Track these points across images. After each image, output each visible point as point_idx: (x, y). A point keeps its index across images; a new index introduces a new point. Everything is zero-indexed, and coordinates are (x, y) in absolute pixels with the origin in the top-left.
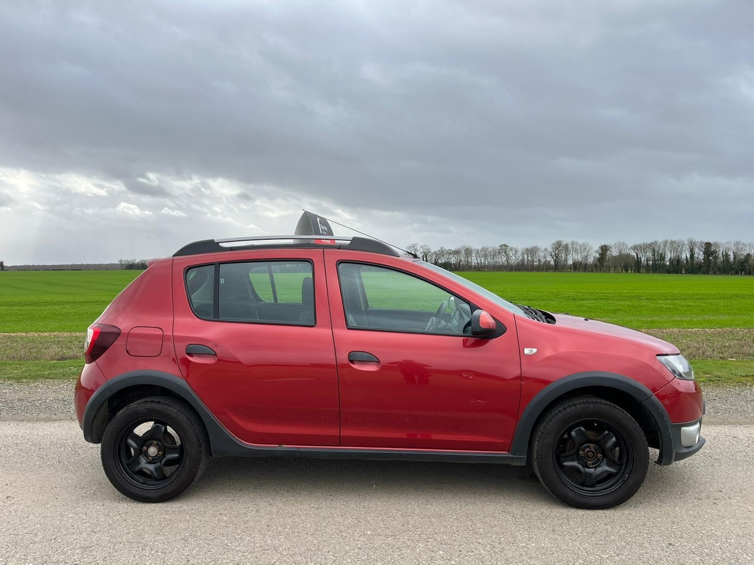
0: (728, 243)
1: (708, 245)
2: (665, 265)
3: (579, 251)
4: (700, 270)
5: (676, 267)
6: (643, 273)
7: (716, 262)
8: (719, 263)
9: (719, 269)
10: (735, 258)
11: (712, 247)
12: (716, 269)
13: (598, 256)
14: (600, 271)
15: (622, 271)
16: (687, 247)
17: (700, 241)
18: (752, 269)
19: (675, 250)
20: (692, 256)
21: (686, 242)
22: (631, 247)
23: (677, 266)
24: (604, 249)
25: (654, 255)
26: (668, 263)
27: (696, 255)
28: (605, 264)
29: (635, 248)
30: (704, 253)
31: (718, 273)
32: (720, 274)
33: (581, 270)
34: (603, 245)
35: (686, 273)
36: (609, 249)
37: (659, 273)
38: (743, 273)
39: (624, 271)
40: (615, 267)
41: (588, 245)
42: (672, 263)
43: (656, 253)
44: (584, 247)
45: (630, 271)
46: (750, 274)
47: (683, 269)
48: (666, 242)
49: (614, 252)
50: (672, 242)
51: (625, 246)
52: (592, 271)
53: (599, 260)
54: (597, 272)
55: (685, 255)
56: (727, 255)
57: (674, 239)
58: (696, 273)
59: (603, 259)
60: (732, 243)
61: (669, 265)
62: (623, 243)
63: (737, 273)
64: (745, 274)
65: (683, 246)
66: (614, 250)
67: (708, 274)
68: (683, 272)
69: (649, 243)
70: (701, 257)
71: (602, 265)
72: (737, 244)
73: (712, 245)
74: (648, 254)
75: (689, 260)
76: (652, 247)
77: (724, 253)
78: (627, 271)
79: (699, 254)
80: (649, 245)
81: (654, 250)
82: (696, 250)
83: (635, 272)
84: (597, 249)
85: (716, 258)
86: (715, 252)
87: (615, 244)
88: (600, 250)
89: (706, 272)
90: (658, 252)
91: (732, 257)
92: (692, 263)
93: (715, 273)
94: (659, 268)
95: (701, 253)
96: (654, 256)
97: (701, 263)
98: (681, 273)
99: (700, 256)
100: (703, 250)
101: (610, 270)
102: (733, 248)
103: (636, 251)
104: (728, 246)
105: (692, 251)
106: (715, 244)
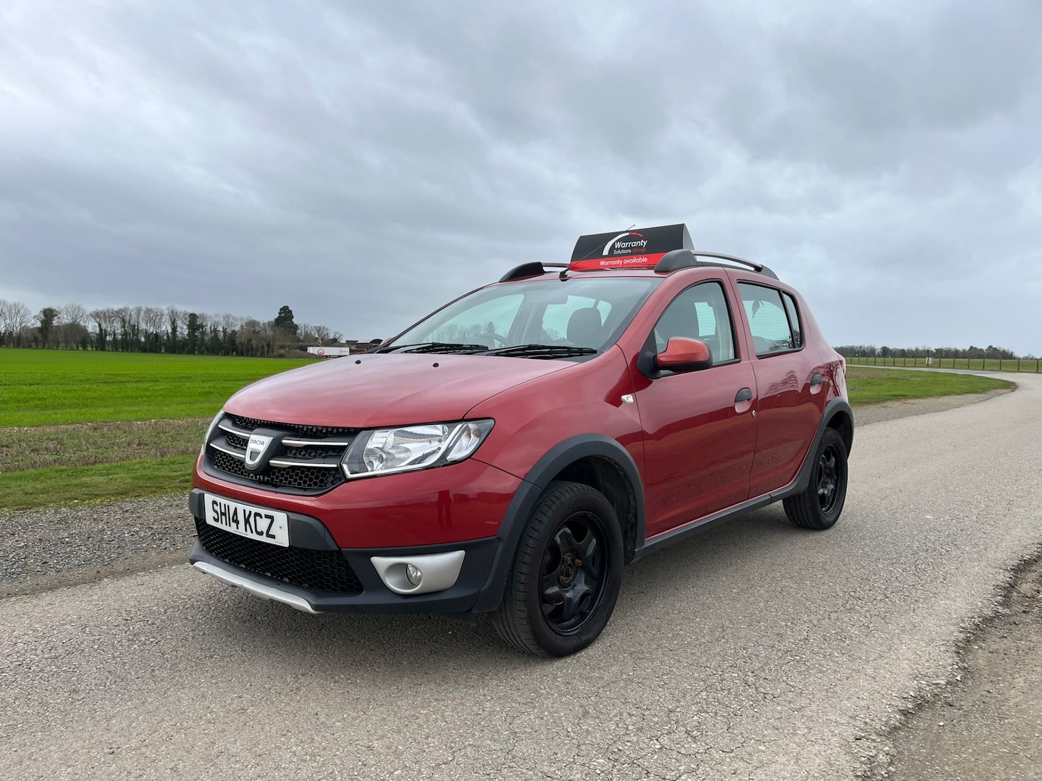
0: (217, 315)
1: (193, 317)
2: (140, 341)
3: (7, 314)
4: (184, 349)
5: (154, 345)
6: (109, 351)
7: (203, 339)
8: (206, 341)
9: (207, 348)
10: (225, 336)
11: (198, 320)
12: (203, 348)
13: (39, 324)
14: (43, 347)
15: (78, 348)
16: (168, 318)
17: (183, 311)
18: (244, 349)
19: (152, 321)
20: (174, 329)
21: (166, 312)
22: (91, 314)
23: (156, 342)
24: (49, 314)
25: (123, 326)
26: (143, 339)
27: (178, 329)
28: (51, 337)
29: (96, 315)
30: (189, 327)
31: (205, 352)
32: (208, 354)
33: (12, 345)
34: (46, 307)
35: (166, 352)
36: (56, 315)
37: (132, 351)
38: (234, 353)
39: (80, 348)
40: (67, 342)
41: (23, 307)
42: (149, 339)
43: (127, 325)
44: (17, 310)
45: (89, 348)
46: (242, 355)
47: (163, 347)
48: (139, 310)
49: (64, 319)
50: (148, 311)
51: (81, 311)
52: (30, 347)
53: (40, 330)
54: (37, 348)
55: (166, 327)
56: (215, 331)
57: (150, 307)
58: (180, 353)
59: (46, 328)
60: (222, 316)
61: (146, 342)
62: (79, 307)
63: (227, 354)
64: (237, 355)
65: (162, 315)
66: (65, 316)
67: (194, 354)
68: (163, 351)
69: (117, 310)
70: (186, 332)
71: (45, 338)
72: (227, 317)
73: (197, 317)
74: (115, 324)
75: (170, 335)
76: (121, 315)
77: (212, 328)
78: (85, 348)
79: (182, 328)
80: (116, 312)
81: (124, 321)
82: (179, 323)
83: (97, 350)
84: (37, 314)
85: (203, 333)
86: (201, 326)
87: (67, 308)
88: (43, 316)
89: (191, 352)
90: (129, 322)
91: (221, 335)
92: (175, 340)
93: (201, 353)
94: (132, 345)
95: (185, 327)
96: (124, 328)
97: (185, 339)
98: (160, 352)
99: (183, 330)
100: (188, 323)
101: (58, 347)
102: (222, 322)
103: (98, 320)
104: (217, 319)
105: (173, 323)
106: (201, 315)
